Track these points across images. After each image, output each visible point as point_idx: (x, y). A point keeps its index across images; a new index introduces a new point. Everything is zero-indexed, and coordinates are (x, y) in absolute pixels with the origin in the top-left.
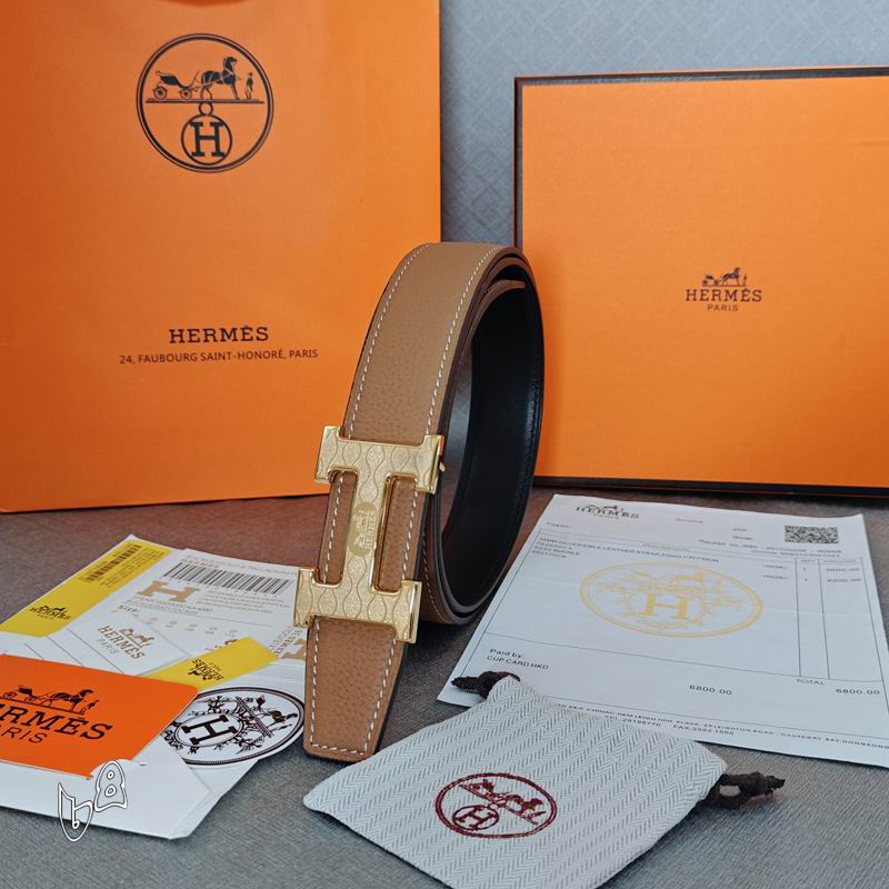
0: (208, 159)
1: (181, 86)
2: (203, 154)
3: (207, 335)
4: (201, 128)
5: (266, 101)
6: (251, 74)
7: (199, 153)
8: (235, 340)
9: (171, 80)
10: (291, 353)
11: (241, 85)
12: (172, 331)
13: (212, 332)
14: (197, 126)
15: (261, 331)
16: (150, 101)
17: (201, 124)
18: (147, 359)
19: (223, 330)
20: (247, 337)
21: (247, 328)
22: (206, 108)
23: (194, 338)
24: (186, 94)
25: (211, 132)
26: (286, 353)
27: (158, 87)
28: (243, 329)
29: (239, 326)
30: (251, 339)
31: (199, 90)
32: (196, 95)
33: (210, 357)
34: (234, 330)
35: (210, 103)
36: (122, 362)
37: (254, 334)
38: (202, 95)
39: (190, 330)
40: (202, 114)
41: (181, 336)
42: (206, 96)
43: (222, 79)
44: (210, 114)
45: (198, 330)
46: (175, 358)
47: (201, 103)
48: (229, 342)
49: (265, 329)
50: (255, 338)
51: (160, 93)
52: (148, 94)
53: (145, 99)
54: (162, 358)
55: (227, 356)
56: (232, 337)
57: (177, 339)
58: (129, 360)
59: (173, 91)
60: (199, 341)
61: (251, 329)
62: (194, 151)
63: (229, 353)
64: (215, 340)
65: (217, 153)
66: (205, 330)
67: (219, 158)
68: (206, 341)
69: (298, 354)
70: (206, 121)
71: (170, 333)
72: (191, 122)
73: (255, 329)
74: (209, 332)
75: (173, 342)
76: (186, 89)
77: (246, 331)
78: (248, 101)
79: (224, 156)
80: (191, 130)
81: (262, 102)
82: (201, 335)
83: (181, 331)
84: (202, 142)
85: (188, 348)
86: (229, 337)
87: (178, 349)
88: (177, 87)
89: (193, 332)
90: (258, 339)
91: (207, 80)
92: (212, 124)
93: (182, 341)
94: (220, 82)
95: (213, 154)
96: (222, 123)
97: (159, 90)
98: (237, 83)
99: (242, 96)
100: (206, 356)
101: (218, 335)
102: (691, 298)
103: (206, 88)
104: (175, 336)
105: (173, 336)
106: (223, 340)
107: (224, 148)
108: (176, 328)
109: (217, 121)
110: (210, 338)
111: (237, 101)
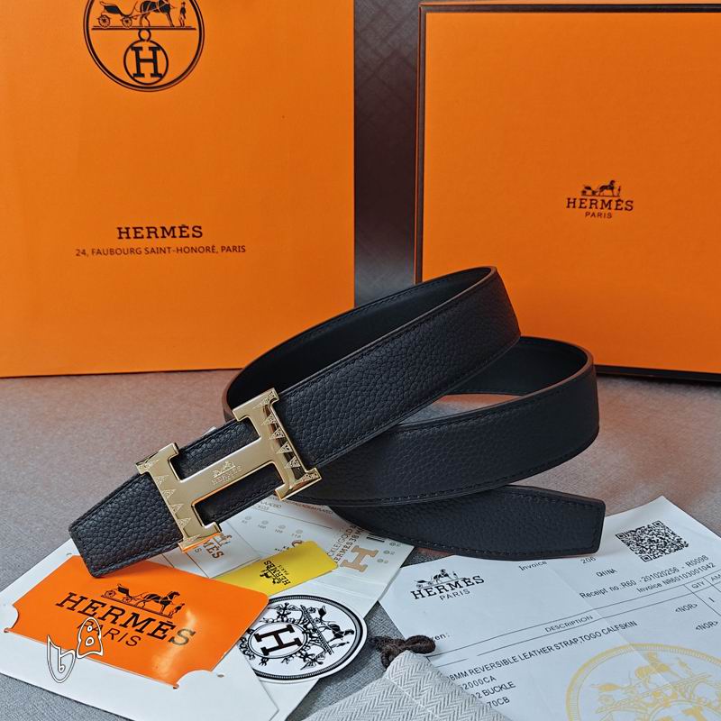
0: (148, 79)
1: (122, 14)
2: (143, 75)
3: (149, 232)
4: (140, 52)
5: (197, 28)
6: (184, 3)
7: (139, 74)
8: (174, 237)
9: (113, 9)
10: (223, 248)
11: (175, 13)
12: (120, 229)
13: (153, 230)
14: (138, 50)
15: (196, 229)
16: (95, 28)
17: (141, 48)
18: (99, 252)
19: (163, 228)
20: (184, 234)
21: (185, 227)
22: (145, 35)
23: (138, 235)
24: (127, 22)
25: (150, 55)
26: (218, 249)
27: (102, 16)
28: (180, 228)
29: (177, 225)
30: (188, 236)
31: (139, 18)
32: (136, 23)
33: (153, 251)
34: (173, 228)
35: (148, 30)
36: (77, 255)
37: (190, 232)
38: (141, 23)
39: (135, 228)
40: (142, 40)
41: (127, 233)
42: (145, 23)
43: (158, 8)
44: (148, 40)
45: (142, 228)
46: (122, 251)
47: (140, 30)
48: (169, 238)
49: (200, 228)
50: (191, 236)
51: (104, 21)
52: (93, 22)
53: (91, 27)
54: (112, 252)
55: (167, 250)
56: (171, 235)
57: (124, 235)
58: (84, 253)
59: (115, 19)
60: (142, 237)
61: (187, 228)
62: (136, 72)
63: (169, 248)
64: (157, 237)
65: (156, 74)
66: (148, 228)
67: (158, 78)
68: (149, 237)
69: (229, 249)
70: (145, 45)
71: (118, 231)
72: (131, 47)
73: (191, 228)
74: (151, 230)
75: (120, 238)
76: (127, 18)
77: (183, 229)
78: (182, 27)
79: (161, 77)
80: (132, 54)
81: (195, 29)
82: (145, 232)
83: (127, 229)
84: (142, 64)
85: (133, 243)
86: (168, 234)
87: (126, 244)
88: (119, 15)
89: (137, 230)
90: (194, 236)
91: (145, 10)
92: (150, 48)
93: (128, 237)
94: (157, 11)
95: (152, 75)
96: (159, 47)
97: (103, 19)
98: (172, 12)
99: (176, 23)
100: (149, 250)
101: (159, 233)
102: (571, 205)
103: (144, 16)
104: (122, 233)
105: (120, 233)
106: (164, 237)
107: (161, 70)
108: (124, 227)
109: (155, 46)
110: (152, 235)
111: (172, 28)
